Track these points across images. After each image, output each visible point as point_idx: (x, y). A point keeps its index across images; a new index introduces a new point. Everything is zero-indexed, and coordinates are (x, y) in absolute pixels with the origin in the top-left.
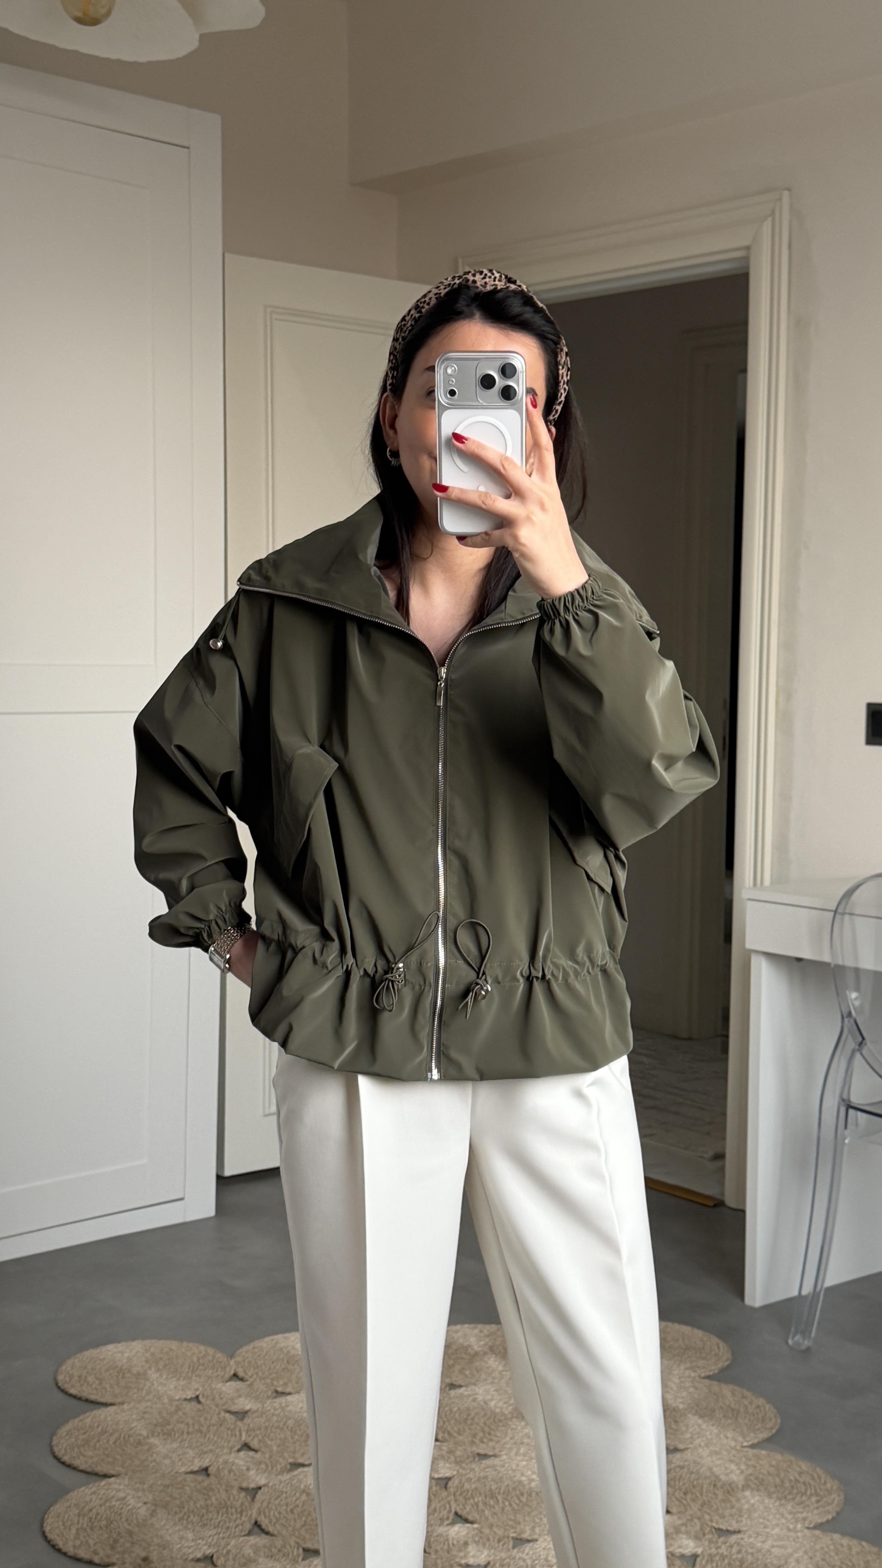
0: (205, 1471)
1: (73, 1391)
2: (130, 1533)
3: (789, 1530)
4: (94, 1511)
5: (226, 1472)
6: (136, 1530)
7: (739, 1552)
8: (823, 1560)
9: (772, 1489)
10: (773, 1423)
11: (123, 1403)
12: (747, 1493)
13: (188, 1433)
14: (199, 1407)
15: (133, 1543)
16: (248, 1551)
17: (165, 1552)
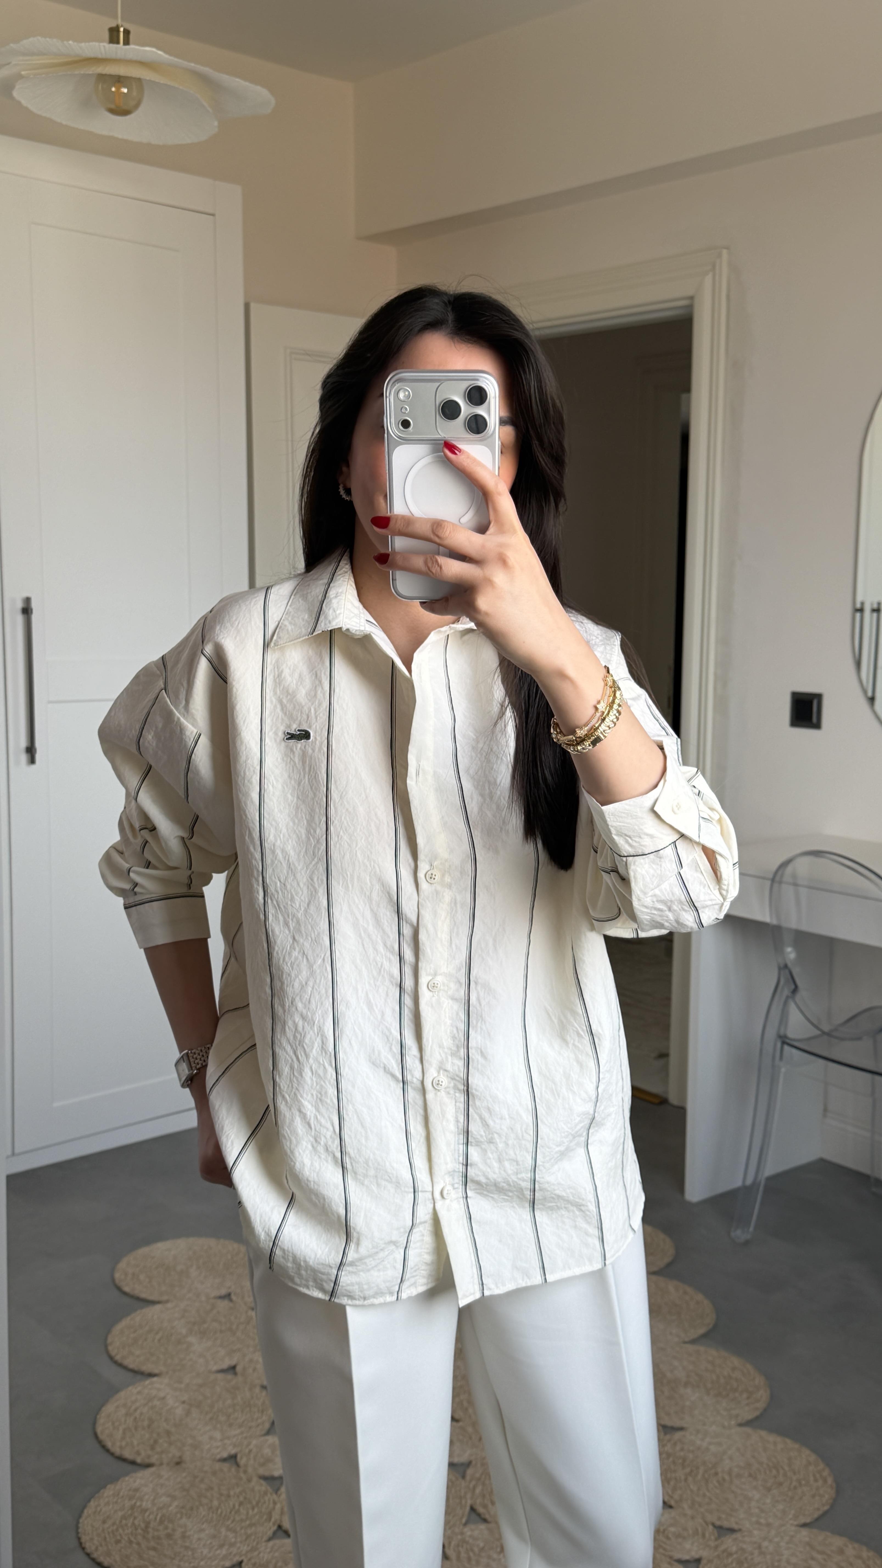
0: (233, 1368)
1: (127, 1289)
2: (168, 1433)
3: (724, 1427)
4: (138, 1411)
5: (250, 1371)
6: (173, 1430)
7: (682, 1449)
8: (754, 1457)
9: (709, 1385)
10: (710, 1319)
11: (167, 1301)
12: (689, 1391)
13: (221, 1331)
14: (231, 1305)
15: (170, 1444)
16: (267, 1451)
17: (197, 1453)
